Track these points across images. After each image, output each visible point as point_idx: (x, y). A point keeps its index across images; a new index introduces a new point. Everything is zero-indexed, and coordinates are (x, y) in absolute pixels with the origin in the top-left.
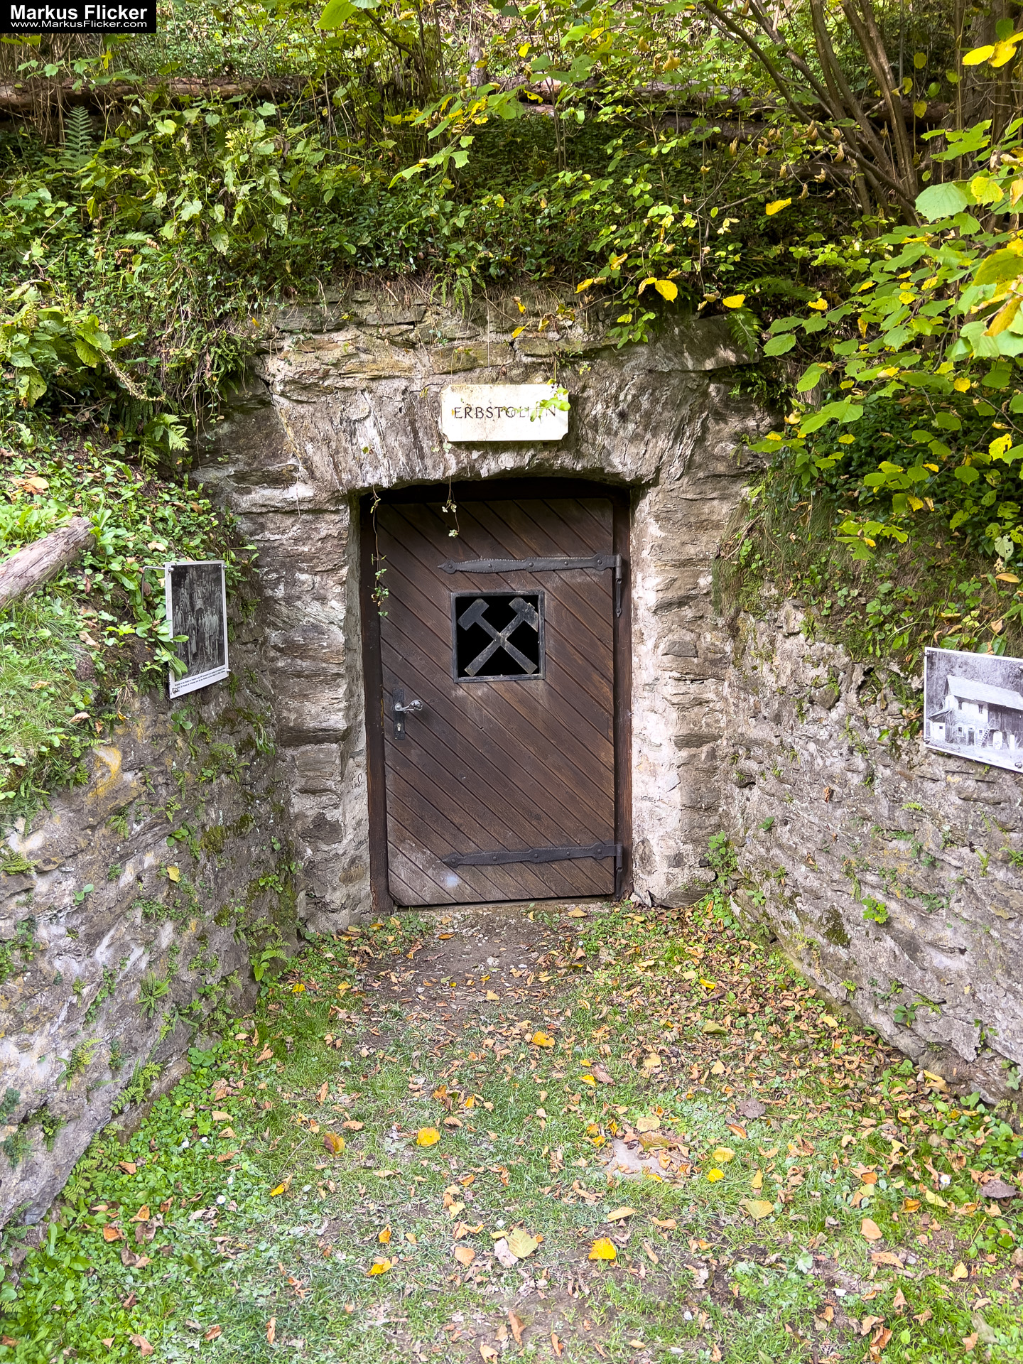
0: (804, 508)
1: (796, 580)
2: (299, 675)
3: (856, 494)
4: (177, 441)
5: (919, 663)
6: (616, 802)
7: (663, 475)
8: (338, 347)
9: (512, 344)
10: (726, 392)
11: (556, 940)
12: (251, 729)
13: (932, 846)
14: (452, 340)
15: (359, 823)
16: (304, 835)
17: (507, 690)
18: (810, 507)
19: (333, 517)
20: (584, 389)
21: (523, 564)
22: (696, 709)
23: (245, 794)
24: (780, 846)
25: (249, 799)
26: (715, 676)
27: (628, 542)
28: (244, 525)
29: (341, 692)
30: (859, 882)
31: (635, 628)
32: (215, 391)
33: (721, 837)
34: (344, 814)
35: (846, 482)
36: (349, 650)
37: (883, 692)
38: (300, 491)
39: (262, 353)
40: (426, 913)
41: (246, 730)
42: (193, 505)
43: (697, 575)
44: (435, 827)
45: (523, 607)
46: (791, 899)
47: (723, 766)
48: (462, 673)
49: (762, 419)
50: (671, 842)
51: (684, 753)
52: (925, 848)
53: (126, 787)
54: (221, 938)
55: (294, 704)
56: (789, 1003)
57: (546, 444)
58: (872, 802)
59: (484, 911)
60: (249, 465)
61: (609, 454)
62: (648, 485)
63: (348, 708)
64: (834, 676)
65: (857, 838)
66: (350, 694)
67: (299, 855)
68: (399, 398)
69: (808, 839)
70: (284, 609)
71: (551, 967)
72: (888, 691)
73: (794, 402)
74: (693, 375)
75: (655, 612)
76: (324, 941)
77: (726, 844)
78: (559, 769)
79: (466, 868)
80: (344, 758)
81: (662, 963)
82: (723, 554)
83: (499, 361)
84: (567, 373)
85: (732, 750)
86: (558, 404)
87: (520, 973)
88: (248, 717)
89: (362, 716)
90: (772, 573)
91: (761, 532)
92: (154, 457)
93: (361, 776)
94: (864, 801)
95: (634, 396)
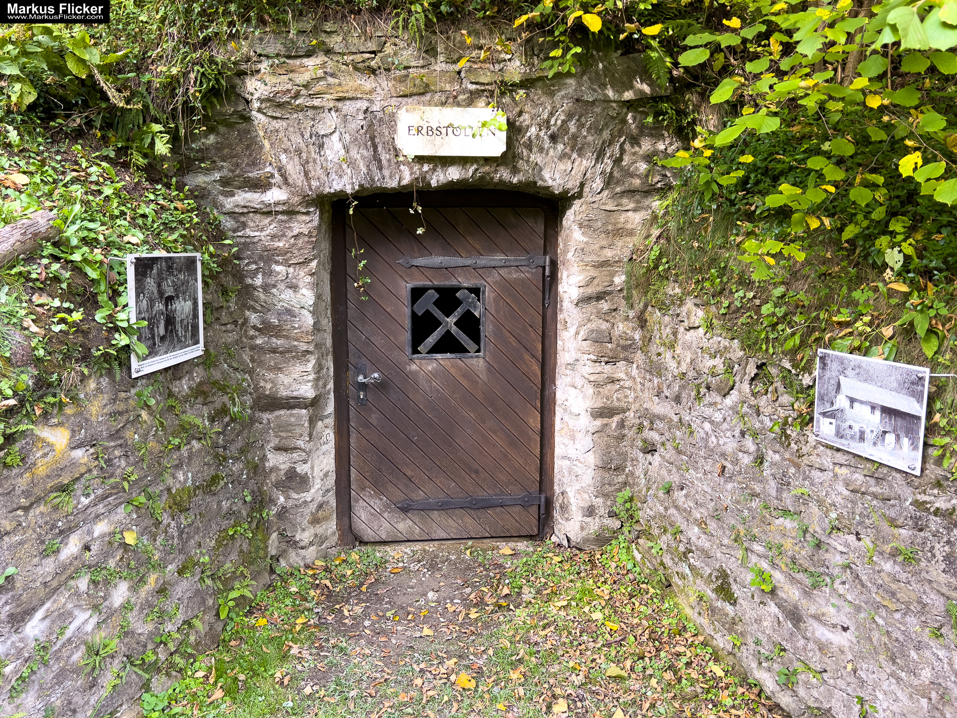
0: (705, 220)
1: (698, 282)
2: (274, 351)
3: (753, 208)
4: (162, 147)
5: (811, 361)
6: (542, 460)
7: (586, 189)
8: (308, 70)
9: (459, 73)
10: (641, 120)
11: (487, 576)
12: (226, 399)
13: (818, 529)
14: (406, 68)
15: (326, 475)
16: (278, 485)
17: (453, 366)
18: (711, 219)
19: (304, 218)
20: (520, 113)
21: (468, 262)
22: (609, 386)
23: (217, 456)
24: (677, 507)
25: (221, 460)
26: (626, 359)
27: (556, 245)
28: (228, 223)
29: (310, 366)
30: (747, 549)
31: (560, 317)
32: (198, 105)
33: (627, 493)
34: (312, 468)
35: (744, 198)
36: (318, 330)
37: (775, 385)
38: (276, 195)
39: (242, 74)
40: (382, 548)
41: (220, 400)
42: (179, 205)
43: (612, 275)
44: (390, 478)
45: (468, 297)
46: (685, 554)
47: (630, 434)
48: (415, 351)
49: (671, 144)
50: (586, 496)
51: (599, 422)
52: (811, 530)
53: (74, 464)
54: (184, 587)
55: (270, 376)
56: (681, 649)
57: (487, 160)
58: (761, 482)
59: (430, 547)
60: (233, 171)
61: (541, 170)
62: (574, 197)
63: (317, 380)
64: (729, 368)
65: (746, 511)
66: (319, 368)
67: (273, 501)
68: (361, 116)
69: (701, 505)
70: (262, 296)
71: (480, 604)
72: (779, 384)
73: (698, 129)
74: (614, 105)
75: (577, 305)
76: (292, 574)
77: (631, 499)
78: (495, 433)
79: (416, 512)
80: (312, 421)
81: (574, 604)
82: (635, 257)
83: (448, 87)
84: (506, 100)
85: (637, 421)
86: (497, 125)
87: (453, 608)
88: (223, 389)
89: (331, 385)
90: (677, 275)
91: (668, 240)
92: (142, 161)
93: (329, 436)
94: (754, 479)
95: (563, 121)
